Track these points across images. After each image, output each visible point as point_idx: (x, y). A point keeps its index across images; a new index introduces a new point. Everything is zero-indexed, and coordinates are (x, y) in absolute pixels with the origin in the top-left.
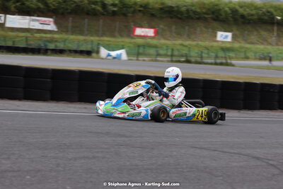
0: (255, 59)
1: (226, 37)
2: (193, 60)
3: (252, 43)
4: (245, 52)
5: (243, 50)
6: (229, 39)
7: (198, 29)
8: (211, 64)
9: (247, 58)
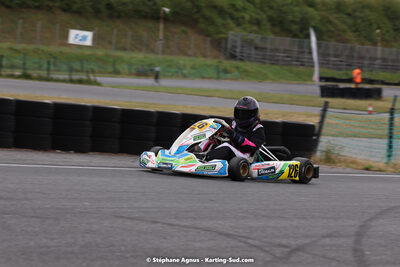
0: (130, 74)
1: (84, 38)
2: (35, 73)
3: (124, 49)
4: (114, 64)
5: (111, 60)
6: (89, 42)
7: (39, 24)
8: (64, 81)
9: (117, 73)
